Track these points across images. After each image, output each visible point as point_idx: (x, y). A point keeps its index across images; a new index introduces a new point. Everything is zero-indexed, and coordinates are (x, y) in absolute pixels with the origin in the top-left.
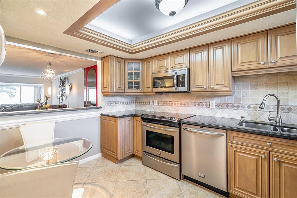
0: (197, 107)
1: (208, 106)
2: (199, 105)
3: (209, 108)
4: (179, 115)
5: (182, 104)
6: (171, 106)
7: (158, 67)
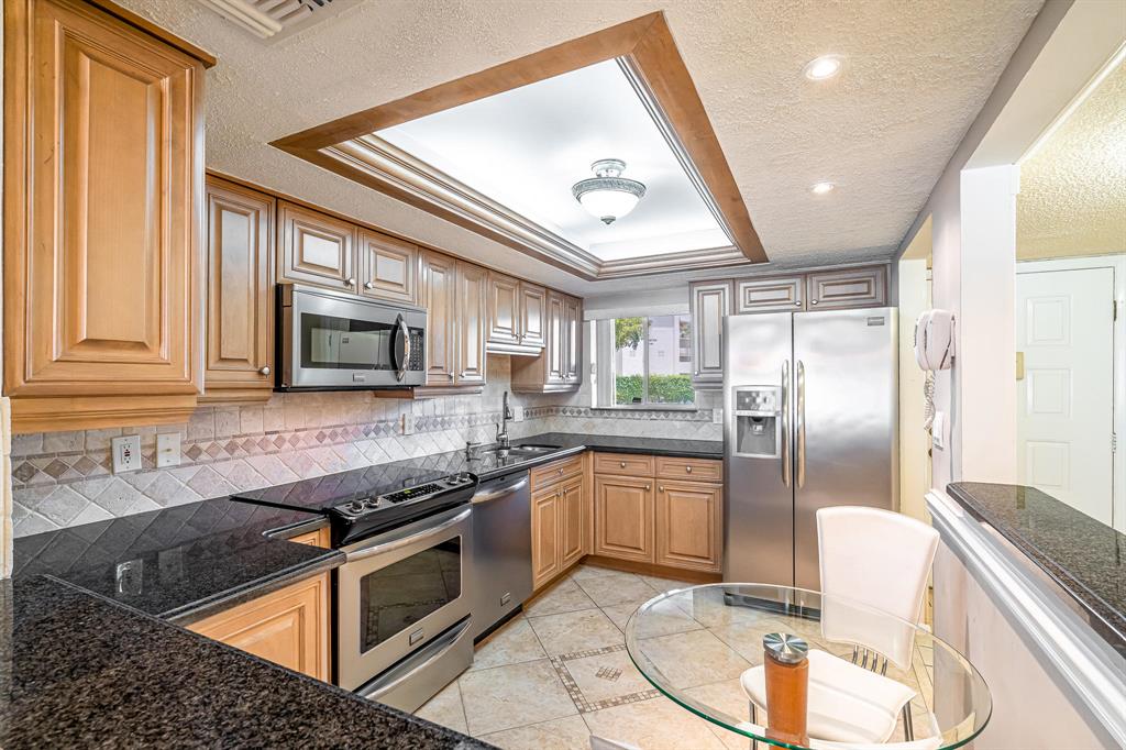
0: (373, 439)
1: (401, 431)
2: (377, 430)
3: (403, 434)
5: (325, 436)
6: (275, 452)
7: (302, 262)
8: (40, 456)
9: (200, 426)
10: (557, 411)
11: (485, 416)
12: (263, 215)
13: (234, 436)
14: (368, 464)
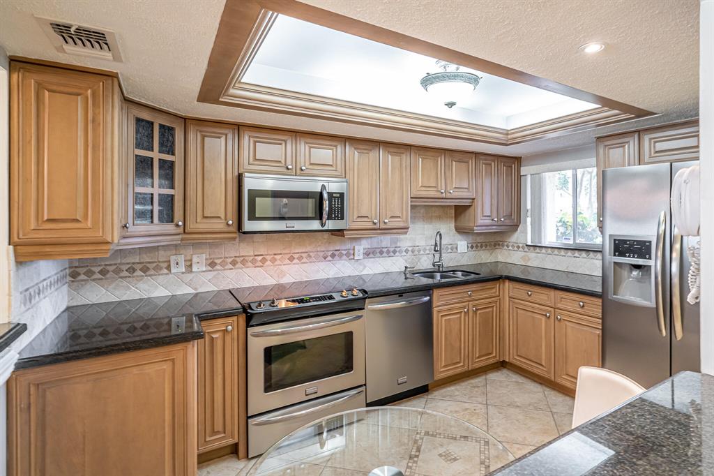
0: (330, 261)
1: (352, 257)
2: (333, 256)
3: (354, 259)
4: (285, 287)
5: (294, 258)
6: (261, 266)
7: (255, 159)
8: (138, 263)
9: (216, 250)
10: (503, 246)
11: (428, 248)
12: (230, 136)
13: (236, 257)
14: (327, 277)
